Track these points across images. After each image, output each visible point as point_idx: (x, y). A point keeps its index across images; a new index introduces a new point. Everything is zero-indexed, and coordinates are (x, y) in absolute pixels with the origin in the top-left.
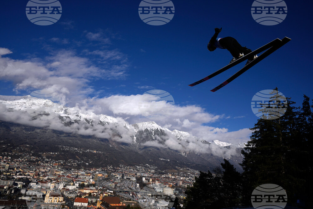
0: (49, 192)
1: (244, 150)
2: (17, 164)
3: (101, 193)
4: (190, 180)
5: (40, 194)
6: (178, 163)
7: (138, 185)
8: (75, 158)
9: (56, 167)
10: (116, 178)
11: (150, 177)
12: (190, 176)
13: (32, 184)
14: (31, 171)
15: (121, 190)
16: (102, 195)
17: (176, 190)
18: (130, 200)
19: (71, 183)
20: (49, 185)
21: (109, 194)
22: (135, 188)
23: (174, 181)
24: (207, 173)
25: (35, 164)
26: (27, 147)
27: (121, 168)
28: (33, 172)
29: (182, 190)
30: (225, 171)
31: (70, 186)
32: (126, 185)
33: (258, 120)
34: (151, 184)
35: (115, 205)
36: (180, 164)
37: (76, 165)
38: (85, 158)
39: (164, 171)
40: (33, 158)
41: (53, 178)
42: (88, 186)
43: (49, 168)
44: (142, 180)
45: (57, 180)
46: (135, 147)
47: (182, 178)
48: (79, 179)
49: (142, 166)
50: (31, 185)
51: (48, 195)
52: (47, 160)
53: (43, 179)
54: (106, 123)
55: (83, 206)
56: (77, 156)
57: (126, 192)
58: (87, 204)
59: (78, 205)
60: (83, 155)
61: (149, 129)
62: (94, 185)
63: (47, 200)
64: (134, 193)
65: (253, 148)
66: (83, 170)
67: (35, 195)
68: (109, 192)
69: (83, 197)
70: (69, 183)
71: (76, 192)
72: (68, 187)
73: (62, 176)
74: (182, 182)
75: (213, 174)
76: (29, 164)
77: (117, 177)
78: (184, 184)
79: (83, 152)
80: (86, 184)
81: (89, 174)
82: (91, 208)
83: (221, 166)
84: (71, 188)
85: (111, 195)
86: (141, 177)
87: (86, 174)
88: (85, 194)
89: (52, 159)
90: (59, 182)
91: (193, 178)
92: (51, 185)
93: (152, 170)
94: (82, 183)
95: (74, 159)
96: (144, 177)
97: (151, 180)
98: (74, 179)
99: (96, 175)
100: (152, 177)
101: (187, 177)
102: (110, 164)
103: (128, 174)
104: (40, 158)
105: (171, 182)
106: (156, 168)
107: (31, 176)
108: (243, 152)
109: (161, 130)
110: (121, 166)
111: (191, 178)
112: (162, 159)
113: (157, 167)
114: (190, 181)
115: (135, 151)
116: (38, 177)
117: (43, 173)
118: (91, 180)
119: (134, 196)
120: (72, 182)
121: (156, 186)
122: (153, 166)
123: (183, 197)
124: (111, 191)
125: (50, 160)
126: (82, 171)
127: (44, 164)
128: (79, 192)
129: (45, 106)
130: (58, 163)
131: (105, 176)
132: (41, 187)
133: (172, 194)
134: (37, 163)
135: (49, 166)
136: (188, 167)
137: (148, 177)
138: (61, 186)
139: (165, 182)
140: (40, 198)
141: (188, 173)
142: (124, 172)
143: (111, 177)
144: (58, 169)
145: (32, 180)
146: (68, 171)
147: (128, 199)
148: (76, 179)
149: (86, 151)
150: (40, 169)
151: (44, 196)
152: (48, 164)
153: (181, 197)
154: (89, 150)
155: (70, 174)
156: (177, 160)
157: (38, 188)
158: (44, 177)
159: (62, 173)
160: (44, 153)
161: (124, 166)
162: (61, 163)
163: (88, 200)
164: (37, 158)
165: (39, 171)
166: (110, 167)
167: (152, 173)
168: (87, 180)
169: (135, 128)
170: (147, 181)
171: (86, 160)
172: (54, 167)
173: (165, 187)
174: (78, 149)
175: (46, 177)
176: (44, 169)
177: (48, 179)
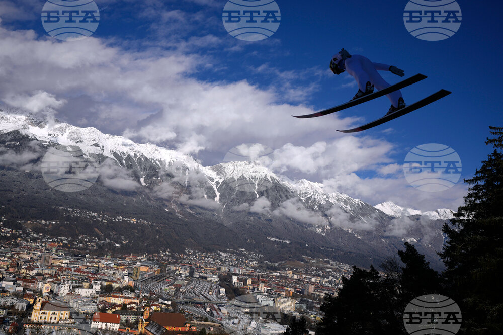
0: (41, 301)
1: (450, 225)
3: (146, 306)
4: (330, 282)
5: (21, 304)
6: (306, 248)
7: (223, 290)
8: (92, 234)
9: (54, 251)
10: (177, 275)
11: (249, 275)
12: (330, 275)
14: (2, 258)
15: (188, 301)
16: (148, 308)
17: (302, 302)
18: (206, 320)
19: (84, 283)
20: (40, 287)
21: (164, 306)
22: (217, 297)
23: (298, 284)
24: (369, 271)
25: (10, 244)
27: (189, 255)
29: (313, 303)
30: (405, 267)
31: (82, 289)
32: (199, 289)
33: (483, 162)
34: (250, 289)
35: (174, 329)
36: (311, 251)
37: (95, 248)
38: (113, 234)
39: (276, 264)
40: (6, 231)
41: (47, 271)
42: (120, 290)
43: (39, 253)
44: (231, 282)
45: (56, 276)
46: (218, 212)
47: (313, 279)
48: (101, 277)
49: (231, 252)
50: (3, 285)
51: (38, 306)
52: (35, 236)
53: (26, 273)
54: (157, 162)
55: (109, 329)
56: (96, 230)
57: (198, 303)
58: (119, 325)
59: (99, 327)
60: (108, 226)
62: (131, 289)
63: (35, 317)
64: (215, 306)
65: (469, 220)
66: (108, 257)
67: (12, 306)
68: (162, 303)
69: (110, 312)
70: (80, 283)
71: (95, 301)
72: (79, 291)
73: (66, 268)
74: (313, 286)
75: (379, 272)
77: (180, 274)
78: (318, 291)
79: (110, 222)
80: (115, 285)
81: (122, 267)
82: (125, 334)
83: (398, 257)
85: (167, 310)
86: (230, 275)
87: (116, 266)
88: (114, 306)
89: (44, 235)
90: (60, 280)
91: (337, 279)
92: (45, 287)
93: (252, 261)
94: (108, 283)
95: (90, 236)
96: (235, 274)
97: (249, 281)
98: (90, 275)
100: (253, 276)
101: (324, 277)
102: (167, 246)
103: (202, 268)
104: (21, 232)
105: (290, 287)
106: (261, 258)
108: (446, 229)
109: (273, 179)
110: (188, 251)
111: (334, 279)
112: (273, 239)
113: (262, 256)
114: (330, 285)
115: (217, 222)
116: (16, 269)
117: (26, 262)
118: (127, 279)
119: (214, 312)
120: (86, 282)
121: (260, 293)
122: (256, 253)
123: (314, 317)
124: (166, 302)
125: (40, 236)
127: (29, 244)
128: (102, 302)
129: (29, 123)
130: (57, 243)
131: (155, 271)
132: (24, 290)
133: (293, 310)
134: (13, 241)
135: (39, 249)
136: (327, 256)
137: (245, 275)
138: (64, 290)
139: (279, 285)
140: (21, 311)
141: (328, 270)
142: (195, 264)
143: (167, 274)
144: (57, 255)
145: (4, 275)
146: (78, 259)
147: (202, 318)
148: (95, 276)
149: (115, 219)
150: (20, 254)
151: (30, 307)
152: (38, 245)
153: (312, 316)
154: (121, 217)
155: (83, 265)
156: (304, 242)
157: (18, 291)
158: (29, 270)
159: (67, 263)
160: (29, 222)
161: (194, 253)
162: (64, 242)
163: (119, 317)
164: (14, 232)
165: (19, 257)
166: (165, 253)
167: (252, 267)
168: (118, 277)
169: (218, 174)
170: (242, 283)
171: (115, 237)
172: (49, 250)
173: (279, 295)
174: (99, 215)
175: (32, 269)
176: (29, 254)
177: (38, 274)
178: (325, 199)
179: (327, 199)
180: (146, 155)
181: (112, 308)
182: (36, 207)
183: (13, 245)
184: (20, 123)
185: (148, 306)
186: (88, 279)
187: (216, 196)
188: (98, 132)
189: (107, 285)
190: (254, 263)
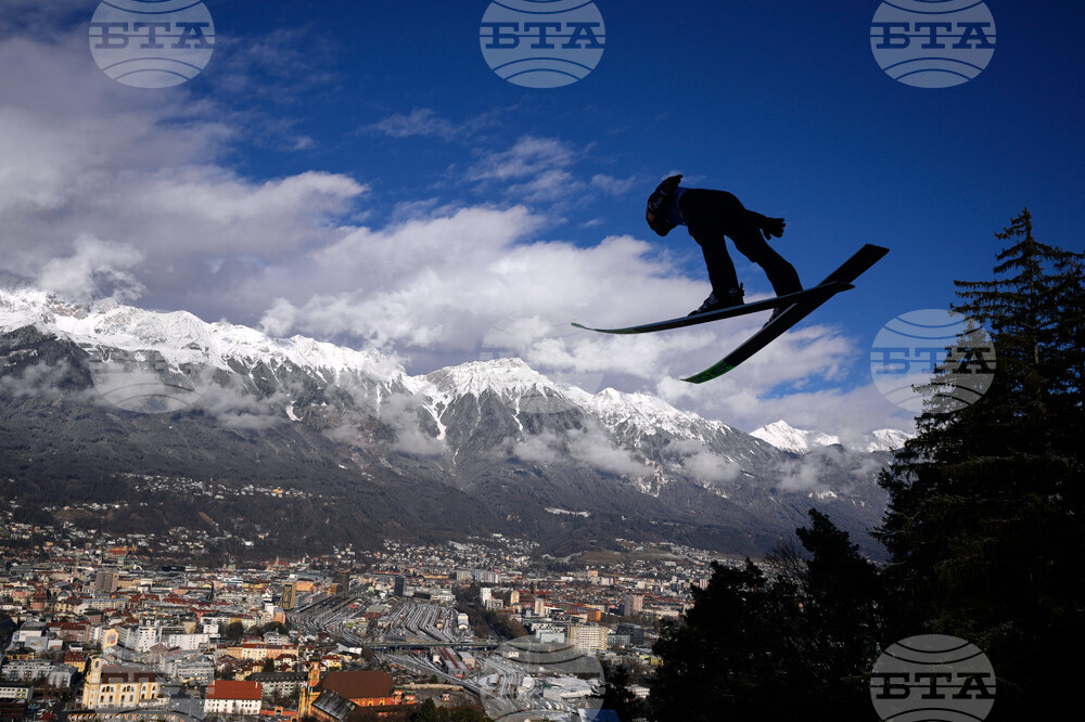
0: (100, 666)
3: (311, 660)
4: (674, 588)
5: (59, 674)
6: (623, 523)
7: (463, 618)
8: (194, 524)
9: (121, 562)
10: (370, 594)
11: (514, 585)
12: (673, 574)
13: (23, 636)
14: (16, 584)
15: (396, 644)
16: (316, 665)
17: (620, 631)
18: (434, 680)
19: (185, 623)
20: (96, 637)
21: (347, 659)
22: (453, 633)
23: (611, 596)
25: (30, 555)
27: (392, 553)
28: (25, 585)
29: (642, 630)
31: (184, 637)
32: (416, 620)
34: (517, 612)
35: (371, 702)
36: (632, 529)
37: (203, 552)
38: (238, 521)
39: (566, 560)
40: (21, 530)
41: (109, 605)
42: (259, 632)
43: (91, 569)
44: (479, 600)
45: (127, 612)
46: (445, 465)
47: (641, 585)
48: (218, 608)
49: (475, 542)
50: (22, 639)
51: (94, 677)
52: (81, 534)
53: (67, 612)
54: (318, 373)
55: (242, 711)
56: (204, 515)
57: (415, 648)
58: (259, 703)
59: (221, 709)
60: (228, 506)
61: (498, 390)
62: (282, 629)
63: (92, 696)
64: (450, 651)
66: (231, 568)
67: (43, 680)
68: (345, 653)
69: (240, 677)
70: (176, 623)
71: (210, 657)
72: (175, 640)
73: (146, 596)
74: (641, 598)
76: (6, 554)
77: (377, 593)
78: (651, 608)
79: (230, 497)
80: (248, 623)
81: (260, 586)
82: (274, 719)
85: (354, 665)
86: (475, 588)
87: (247, 585)
88: (249, 664)
89: (99, 532)
90: (137, 621)
91: (687, 581)
92: (106, 637)
93: (517, 557)
94: (234, 620)
95: (192, 528)
96: (487, 585)
97: (515, 597)
98: (196, 606)
99: (287, 589)
100: (521, 585)
101: (661, 577)
102: (346, 539)
103: (421, 576)
104: (51, 528)
105: (596, 603)
106: (535, 549)
107: (18, 603)
110: (390, 546)
111: (680, 582)
112: (557, 511)
113: (536, 545)
114: (674, 594)
115: (443, 484)
116: (46, 605)
117: (66, 588)
118: (270, 608)
119: (449, 663)
120: (190, 620)
121: (538, 620)
122: (523, 539)
123: (646, 658)
124: (352, 650)
125: (91, 534)
126: (230, 573)
127: (69, 552)
128: (223, 659)
129: (54, 311)
130: (125, 547)
131: (326, 589)
132: (64, 646)
133: (603, 648)
134: (37, 547)
135: (90, 560)
136: (666, 537)
137: (506, 585)
138: (146, 639)
139: (574, 600)
140: (61, 688)
141: (668, 564)
142: (405, 571)
143: (351, 593)
144: (127, 570)
145: (22, 618)
146: (171, 575)
147: (425, 676)
148: (207, 608)
149: (239, 492)
150: (52, 573)
151: (79, 679)
152: (87, 552)
153: (642, 657)
154: (252, 487)
155: (180, 588)
156: (617, 512)
157: (52, 648)
158: (73, 605)
159: (148, 586)
160: (66, 508)
161: (401, 547)
162: (140, 543)
163: (261, 687)
164: (37, 530)
165: (51, 580)
166: (343, 553)
167: (519, 569)
168: (253, 607)
169: (439, 390)
170: (501, 601)
171: (241, 526)
172: (111, 562)
174: (207, 486)
175: (79, 603)
176: (70, 572)
177: (91, 612)
178: (653, 426)
179: (658, 425)
180: (294, 361)
181: (245, 670)
182: (79, 478)
183: (36, 556)
184: (37, 310)
185: (316, 661)
186: (192, 615)
187: (439, 432)
188: (196, 319)
189: (231, 625)
190: (522, 560)
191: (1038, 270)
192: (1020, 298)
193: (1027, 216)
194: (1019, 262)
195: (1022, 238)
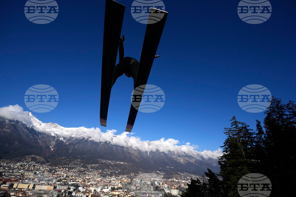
0: (91, 194)
2: (72, 174)
3: (126, 195)
5: (84, 196)
6: (179, 169)
7: (152, 187)
8: (109, 168)
9: (97, 175)
10: (136, 182)
11: (161, 181)
12: (189, 179)
13: (80, 188)
14: (80, 179)
15: (140, 192)
17: (180, 191)
21: (132, 195)
22: (150, 190)
23: (178, 183)
26: (79, 161)
34: (161, 186)
36: (181, 170)
37: (110, 173)
39: (170, 176)
40: (82, 169)
41: (94, 183)
42: (117, 189)
43: (92, 176)
44: (155, 184)
45: (97, 184)
46: (149, 158)
47: (183, 181)
48: (111, 184)
49: (154, 173)
51: (90, 196)
52: (91, 170)
53: (87, 184)
56: (110, 167)
57: (144, 193)
60: (114, 165)
62: (121, 188)
64: (150, 194)
66: (114, 177)
70: (104, 187)
71: (109, 193)
73: (100, 181)
74: (183, 184)
76: (79, 173)
77: (138, 182)
78: (185, 186)
79: (115, 164)
80: (116, 187)
81: (118, 180)
84: (105, 190)
86: (154, 181)
87: (116, 180)
88: (115, 195)
89: (94, 170)
90: (98, 186)
92: (92, 189)
95: (108, 169)
96: (156, 181)
98: (108, 184)
99: (123, 181)
101: (187, 180)
102: (133, 172)
103: (145, 179)
104: (87, 169)
105: (175, 185)
106: (164, 174)
110: (140, 173)
112: (168, 167)
115: (149, 162)
116: (84, 182)
117: (87, 179)
118: (120, 184)
120: (106, 186)
121: (165, 188)
122: (162, 172)
124: (133, 193)
127: (89, 173)
128: (111, 194)
130: (98, 172)
131: (129, 181)
132: (86, 190)
133: (177, 194)
134: (84, 172)
136: (187, 172)
137: (159, 181)
138: (99, 190)
139: (171, 184)
141: (188, 177)
142: (142, 178)
143: (133, 182)
145: (80, 185)
146: (104, 178)
152: (92, 173)
154: (118, 162)
155: (105, 180)
156: (178, 167)
157: (84, 191)
159: (100, 179)
160: (89, 165)
161: (142, 173)
162: (100, 172)
164: (85, 169)
165: (85, 178)
166: (132, 174)
167: (162, 178)
168: (117, 184)
170: (159, 184)
171: (116, 169)
172: (95, 175)
173: (172, 188)
174: (111, 162)
175: (89, 182)
176: (89, 177)
177: (91, 184)
183: (84, 174)
187: (148, 153)
189: (113, 187)
190: (162, 176)
191: (238, 126)
192: (236, 131)
193: (235, 117)
194: (235, 124)
195: (234, 121)
